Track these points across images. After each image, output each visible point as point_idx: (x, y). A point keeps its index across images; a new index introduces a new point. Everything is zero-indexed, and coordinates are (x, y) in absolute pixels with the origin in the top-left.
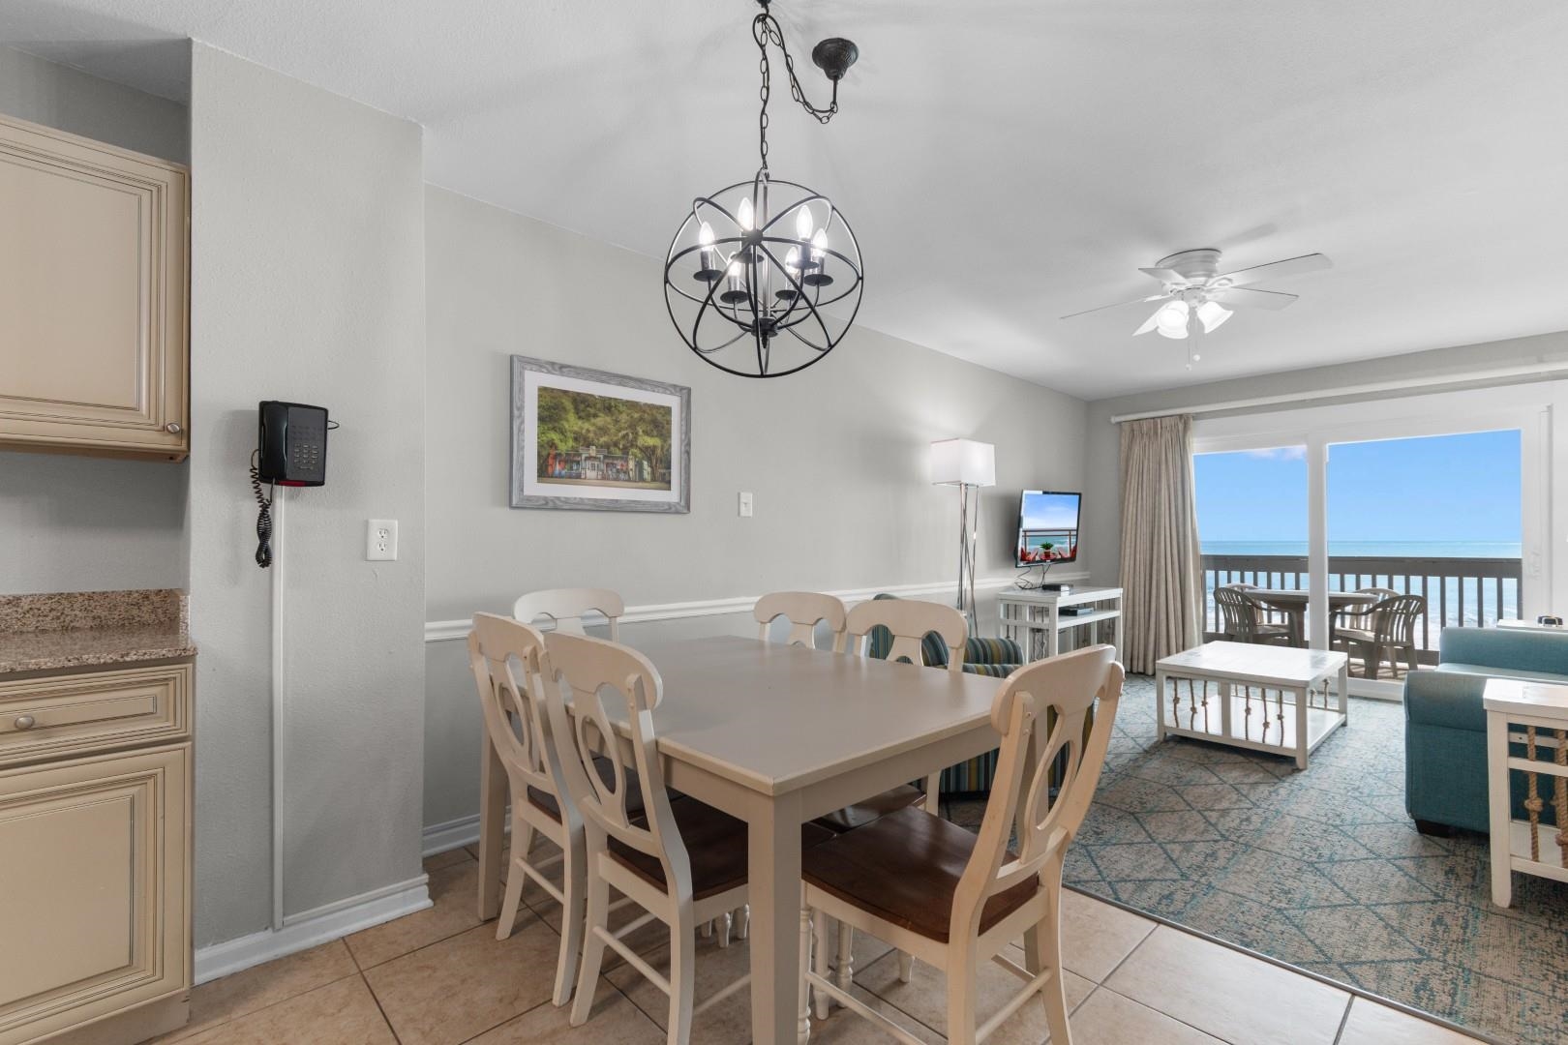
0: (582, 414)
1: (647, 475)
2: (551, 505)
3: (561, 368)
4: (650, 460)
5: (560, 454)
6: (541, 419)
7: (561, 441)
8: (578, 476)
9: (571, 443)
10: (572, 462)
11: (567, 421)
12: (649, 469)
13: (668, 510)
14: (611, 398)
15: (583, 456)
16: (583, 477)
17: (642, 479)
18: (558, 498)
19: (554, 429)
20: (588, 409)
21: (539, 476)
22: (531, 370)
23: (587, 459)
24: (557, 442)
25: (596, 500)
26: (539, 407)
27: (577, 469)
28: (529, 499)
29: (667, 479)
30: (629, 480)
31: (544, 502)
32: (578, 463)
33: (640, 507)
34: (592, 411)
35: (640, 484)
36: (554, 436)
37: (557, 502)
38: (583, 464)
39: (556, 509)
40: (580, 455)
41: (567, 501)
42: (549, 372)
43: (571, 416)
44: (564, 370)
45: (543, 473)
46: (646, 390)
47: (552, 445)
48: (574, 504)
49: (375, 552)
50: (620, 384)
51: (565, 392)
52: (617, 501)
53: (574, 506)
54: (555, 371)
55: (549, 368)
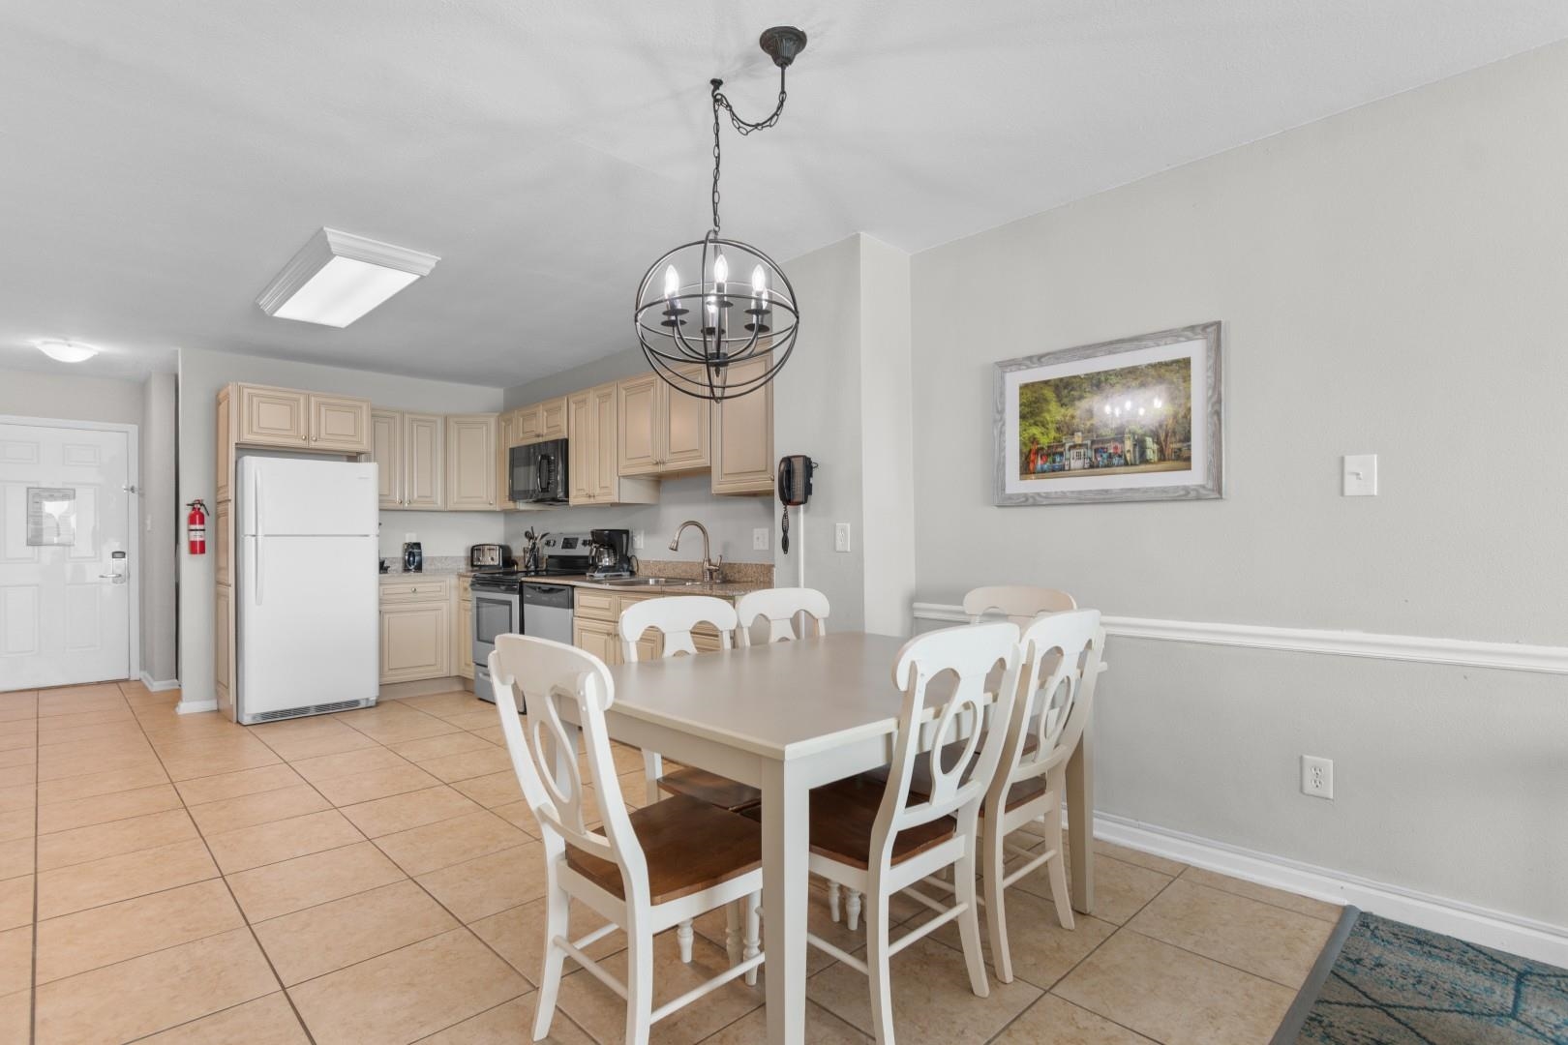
0: (1065, 400)
1: (1151, 454)
2: (1031, 501)
3: (1039, 359)
4: (1155, 434)
5: (1042, 449)
6: (1023, 417)
7: (1043, 434)
8: (1062, 469)
9: (1053, 434)
10: (1055, 454)
11: (1049, 411)
12: (1155, 447)
13: (1185, 495)
14: (1099, 373)
15: (1067, 446)
16: (1067, 468)
17: (1144, 460)
18: (1039, 494)
19: (1036, 424)
20: (1072, 393)
21: (1021, 474)
22: (1011, 371)
23: (1071, 448)
24: (1038, 436)
25: (1080, 492)
26: (1021, 405)
27: (1061, 461)
28: (1010, 497)
29: (1184, 454)
30: (1126, 464)
31: (1023, 499)
32: (1061, 454)
33: (1137, 496)
34: (1075, 393)
35: (1143, 467)
36: (1035, 431)
37: (1037, 498)
38: (1067, 454)
39: (1035, 505)
40: (1063, 445)
41: (1047, 496)
42: (1028, 367)
43: (1053, 406)
44: (1043, 360)
45: (1027, 469)
47: (1034, 440)
48: (1056, 498)
50: (1110, 353)
51: (1046, 383)
52: (1107, 491)
53: (1055, 501)
54: (1034, 363)
55: (1028, 363)
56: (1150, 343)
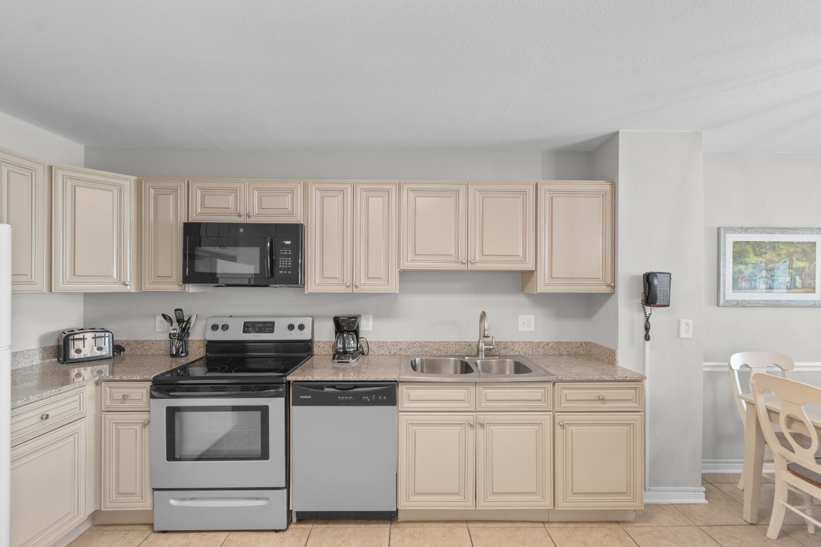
0: (758, 253)
1: (798, 284)
2: (740, 304)
3: (746, 230)
4: (800, 275)
5: (745, 277)
6: (734, 258)
7: (745, 269)
8: (755, 288)
9: (751, 270)
10: (752, 280)
11: (749, 257)
12: (800, 281)
13: (814, 305)
14: (774, 242)
15: (758, 276)
16: (758, 288)
17: (795, 287)
18: (744, 301)
19: (741, 263)
20: (761, 250)
21: (733, 289)
22: (730, 233)
23: (760, 278)
24: (743, 270)
25: (766, 301)
26: (733, 252)
27: (755, 284)
28: (728, 301)
29: (813, 286)
30: (786, 288)
31: (736, 303)
32: (755, 281)
33: (794, 304)
34: (763, 251)
35: (794, 290)
36: (741, 267)
37: (744, 303)
38: (758, 281)
39: (743, 306)
40: (756, 276)
41: (749, 302)
42: (739, 233)
43: (751, 255)
44: (748, 230)
45: (736, 287)
46: (799, 234)
47: (740, 272)
48: (753, 303)
49: (683, 334)
50: (782, 233)
51: (748, 242)
52: (779, 301)
53: (754, 305)
54: (742, 231)
55: (740, 231)
56: (801, 232)
